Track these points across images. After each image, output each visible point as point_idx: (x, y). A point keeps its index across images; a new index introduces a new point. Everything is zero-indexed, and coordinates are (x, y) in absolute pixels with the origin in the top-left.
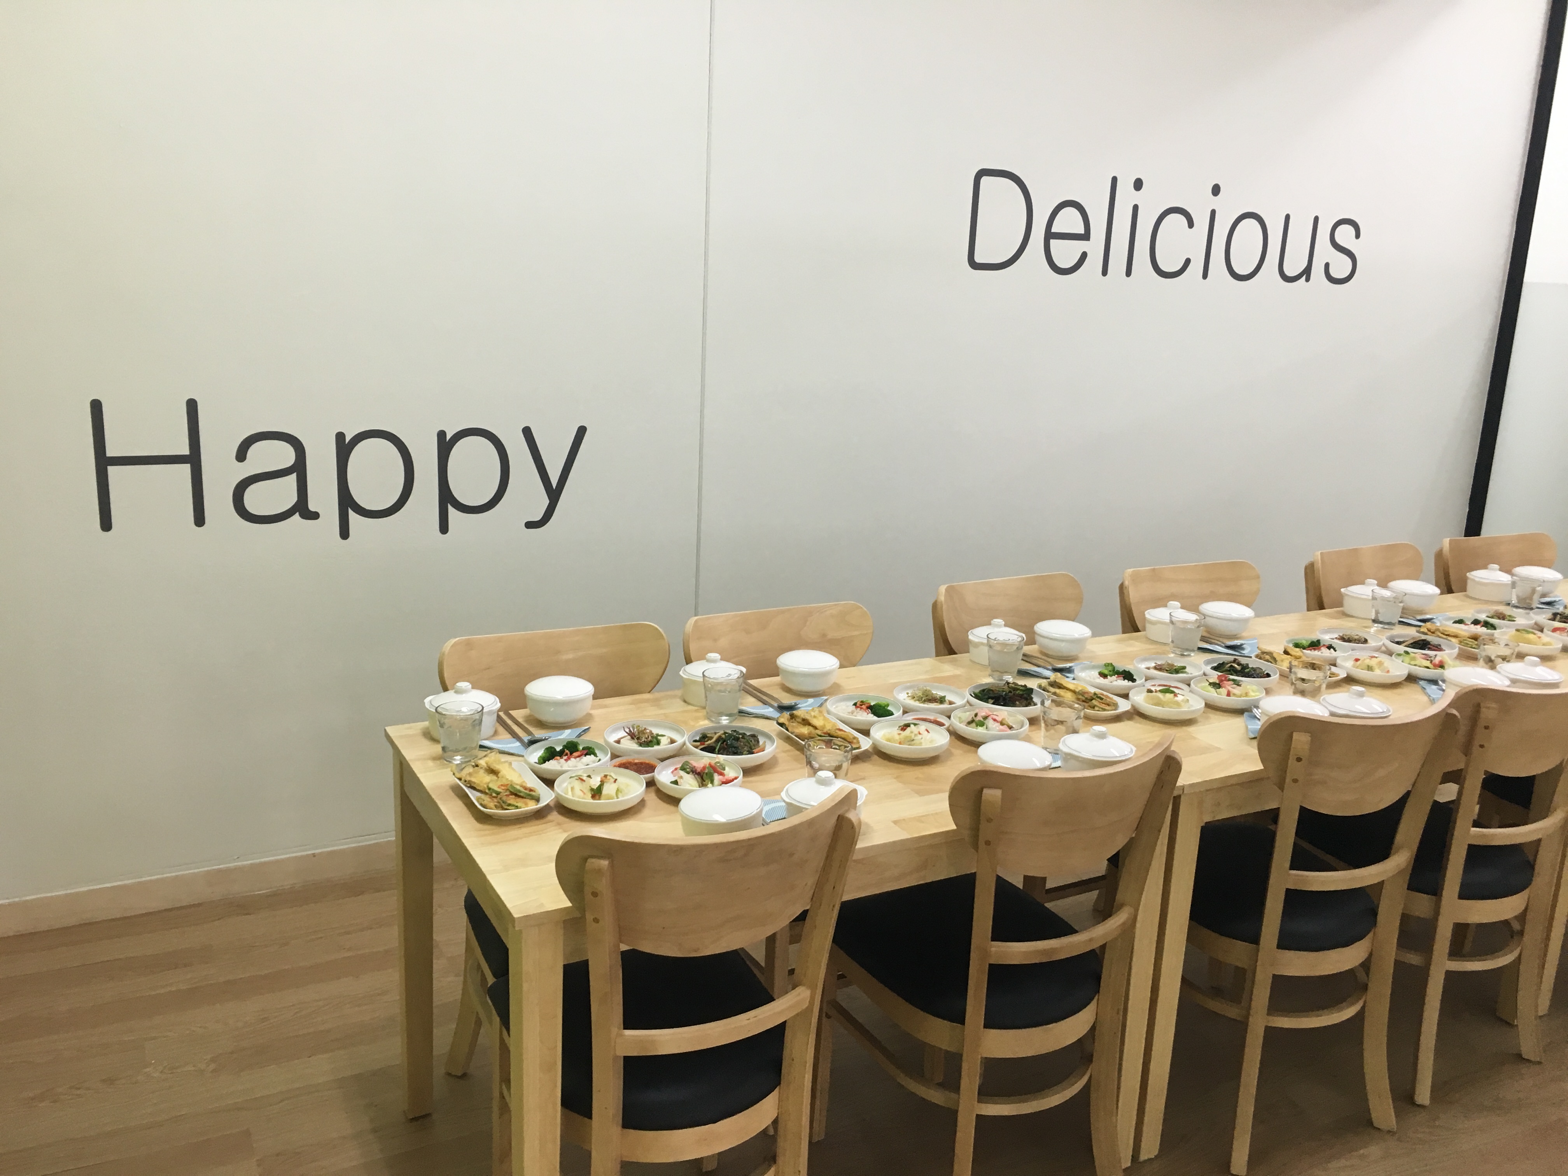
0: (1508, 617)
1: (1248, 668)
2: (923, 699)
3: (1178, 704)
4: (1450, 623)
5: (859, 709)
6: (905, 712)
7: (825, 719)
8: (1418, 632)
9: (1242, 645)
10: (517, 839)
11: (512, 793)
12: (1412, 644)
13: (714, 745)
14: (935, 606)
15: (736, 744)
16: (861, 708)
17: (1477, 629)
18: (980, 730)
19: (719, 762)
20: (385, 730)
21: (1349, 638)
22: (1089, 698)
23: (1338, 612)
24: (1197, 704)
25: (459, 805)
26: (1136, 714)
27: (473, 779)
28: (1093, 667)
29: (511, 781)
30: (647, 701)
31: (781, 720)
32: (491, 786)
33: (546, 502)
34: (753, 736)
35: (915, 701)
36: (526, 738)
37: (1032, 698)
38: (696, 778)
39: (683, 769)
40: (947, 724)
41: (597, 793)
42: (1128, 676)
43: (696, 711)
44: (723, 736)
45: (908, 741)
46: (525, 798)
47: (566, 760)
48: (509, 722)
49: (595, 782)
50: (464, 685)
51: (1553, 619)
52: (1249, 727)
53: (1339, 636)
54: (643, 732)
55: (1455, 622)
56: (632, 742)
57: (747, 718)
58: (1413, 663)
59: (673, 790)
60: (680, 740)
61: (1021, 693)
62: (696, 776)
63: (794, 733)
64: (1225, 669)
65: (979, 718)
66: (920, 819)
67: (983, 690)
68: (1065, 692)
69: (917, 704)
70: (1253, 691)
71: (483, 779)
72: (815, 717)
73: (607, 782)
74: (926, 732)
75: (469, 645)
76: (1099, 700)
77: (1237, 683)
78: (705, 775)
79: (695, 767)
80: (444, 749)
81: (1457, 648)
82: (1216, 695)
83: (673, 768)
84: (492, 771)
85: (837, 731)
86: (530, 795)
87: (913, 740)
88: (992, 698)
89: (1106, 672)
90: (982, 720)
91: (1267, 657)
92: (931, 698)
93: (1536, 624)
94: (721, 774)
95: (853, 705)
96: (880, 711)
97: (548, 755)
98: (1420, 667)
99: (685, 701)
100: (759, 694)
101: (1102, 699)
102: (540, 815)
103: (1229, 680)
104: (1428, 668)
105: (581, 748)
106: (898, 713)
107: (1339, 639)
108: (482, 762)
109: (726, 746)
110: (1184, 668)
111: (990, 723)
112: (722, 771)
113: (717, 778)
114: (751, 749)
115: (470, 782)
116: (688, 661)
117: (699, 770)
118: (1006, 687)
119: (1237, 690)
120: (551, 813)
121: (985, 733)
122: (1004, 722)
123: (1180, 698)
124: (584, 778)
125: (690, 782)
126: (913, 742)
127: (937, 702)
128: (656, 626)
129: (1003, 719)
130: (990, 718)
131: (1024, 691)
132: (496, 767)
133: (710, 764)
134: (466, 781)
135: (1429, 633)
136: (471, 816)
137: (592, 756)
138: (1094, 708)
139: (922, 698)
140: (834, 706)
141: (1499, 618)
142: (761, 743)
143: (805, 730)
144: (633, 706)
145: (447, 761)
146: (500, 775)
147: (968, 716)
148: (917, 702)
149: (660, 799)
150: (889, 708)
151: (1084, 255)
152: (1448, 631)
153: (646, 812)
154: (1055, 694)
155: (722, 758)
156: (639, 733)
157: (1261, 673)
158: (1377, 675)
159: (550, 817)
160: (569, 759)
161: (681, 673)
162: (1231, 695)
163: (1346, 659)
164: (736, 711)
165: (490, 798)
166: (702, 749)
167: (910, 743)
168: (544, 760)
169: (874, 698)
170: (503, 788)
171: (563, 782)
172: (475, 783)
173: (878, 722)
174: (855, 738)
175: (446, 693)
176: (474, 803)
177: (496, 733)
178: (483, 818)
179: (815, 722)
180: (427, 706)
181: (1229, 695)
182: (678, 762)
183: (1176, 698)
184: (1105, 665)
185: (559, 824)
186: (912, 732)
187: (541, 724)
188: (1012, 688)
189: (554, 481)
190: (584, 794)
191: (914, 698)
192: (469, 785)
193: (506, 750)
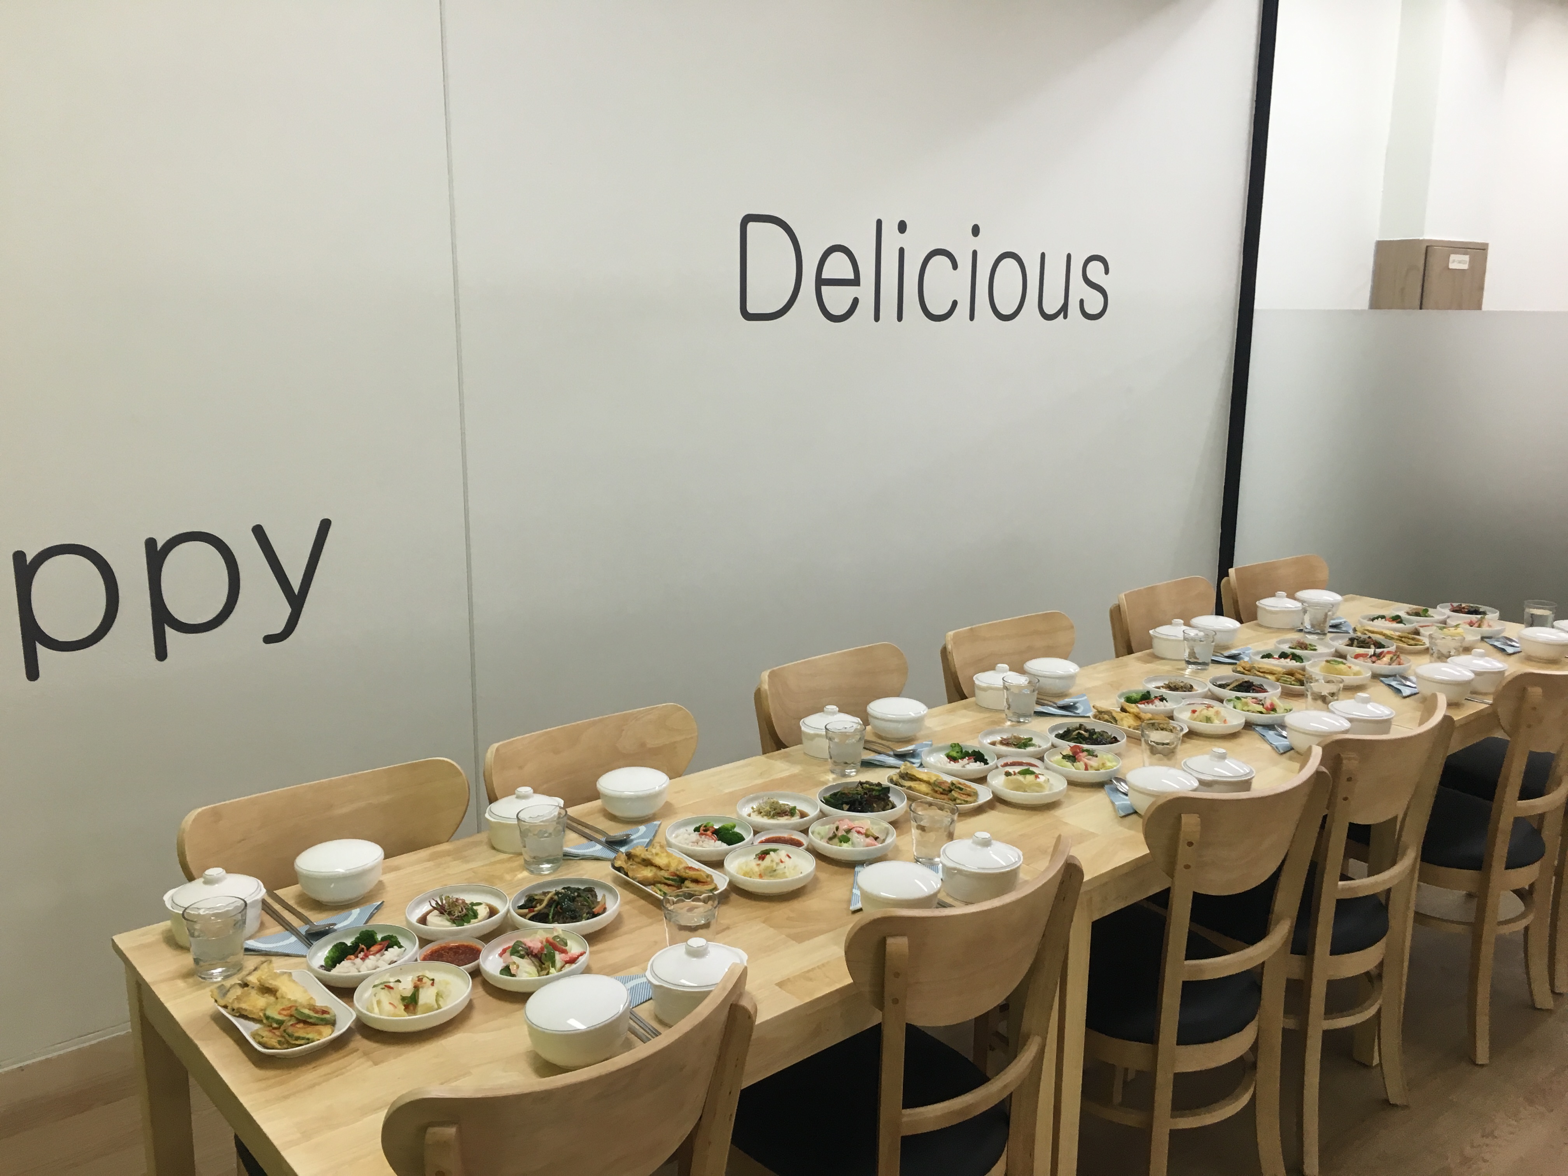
0: (1309, 646)
1: (1095, 733)
2: (772, 813)
3: (1040, 785)
4: (1258, 658)
5: (703, 837)
6: (756, 833)
7: (669, 855)
8: (1234, 671)
9: (1075, 703)
10: (313, 1086)
11: (299, 1021)
12: (1236, 686)
13: (546, 911)
14: (759, 696)
15: (573, 906)
16: (706, 835)
17: (1287, 663)
18: (845, 847)
19: (557, 937)
20: (113, 940)
21: (1175, 686)
22: (947, 789)
23: (1149, 655)
24: (1058, 785)
25: (228, 1043)
26: (998, 801)
27: (244, 1006)
28: (939, 750)
29: (296, 1001)
30: (448, 853)
31: (618, 864)
32: (269, 1013)
33: (287, 610)
34: (590, 890)
35: (763, 817)
36: (303, 929)
37: (889, 797)
38: (533, 962)
39: (514, 951)
40: (805, 843)
41: (411, 1002)
42: (978, 757)
43: (509, 860)
44: (556, 897)
45: (770, 872)
46: (317, 1025)
47: (363, 959)
48: (277, 907)
49: (406, 986)
50: (214, 872)
51: (1351, 645)
52: (1116, 803)
53: (1165, 684)
54: (455, 903)
55: (1263, 657)
56: (440, 918)
57: (573, 861)
58: (1246, 708)
59: (506, 983)
60: (502, 909)
61: (877, 793)
62: (533, 959)
63: (636, 878)
64: (1072, 737)
65: (841, 833)
66: (806, 976)
67: (835, 794)
68: (919, 784)
69: (765, 821)
70: (1109, 761)
71: (257, 1002)
72: (657, 854)
73: (422, 987)
74: (787, 858)
75: (216, 815)
76: (958, 790)
77: (1091, 753)
78: (543, 956)
79: (530, 947)
80: (197, 961)
81: (1280, 689)
82: (1073, 769)
83: (500, 950)
84: (267, 990)
85: (687, 871)
86: (322, 1020)
87: (775, 871)
88: (847, 803)
89: (954, 754)
90: (845, 834)
91: (1106, 717)
92: (780, 811)
93: (1336, 651)
94: (564, 952)
95: (695, 830)
96: (728, 836)
97: (337, 954)
98: (1253, 712)
99: (494, 848)
100: (580, 827)
101: (961, 789)
102: (339, 1044)
103: (1083, 751)
104: (1261, 713)
105: (379, 937)
106: (748, 837)
107: (1166, 688)
108: (253, 979)
109: (561, 911)
110: (1031, 739)
111: (854, 836)
112: (564, 948)
113: (559, 958)
114: (590, 908)
115: (239, 1010)
116: (493, 799)
117: (535, 951)
118: (860, 789)
119: (1093, 762)
120: (353, 1039)
121: (851, 851)
122: (868, 833)
123: (1042, 779)
124: (392, 985)
125: (527, 970)
126: (775, 873)
127: (787, 815)
128: (449, 760)
129: (867, 830)
130: (854, 830)
131: (879, 791)
132: (273, 983)
133: (547, 941)
134: (233, 1010)
135: (1246, 672)
136: (246, 1059)
137: (396, 947)
138: (955, 800)
139: (770, 812)
140: (674, 835)
141: (1302, 648)
142: (599, 899)
143: (648, 873)
144: (431, 864)
145: (202, 978)
146: (278, 994)
147: (827, 829)
148: (765, 817)
149: (490, 994)
150: (737, 830)
151: (856, 301)
152: (1264, 668)
153: (477, 1017)
154: (910, 788)
155: (558, 929)
156: (449, 906)
157: (1108, 738)
158: (1217, 727)
159: (352, 1045)
160: (366, 956)
161: (487, 816)
162: (1089, 767)
163: (1181, 710)
164: (561, 856)
165: (270, 1031)
166: (531, 919)
167: (771, 874)
168: (333, 961)
169: (717, 820)
170: (285, 1013)
171: (365, 990)
172: (246, 1010)
173: (730, 851)
174: (708, 876)
175: (193, 882)
176: (247, 1041)
177: (262, 926)
178: (261, 1061)
179: (658, 861)
180: (169, 905)
181: (1086, 769)
182: (507, 941)
183: (1038, 780)
184: (951, 746)
185: (366, 1054)
186: (772, 861)
187: (319, 906)
188: (867, 788)
189: (296, 584)
190: (395, 1007)
191: (761, 813)
192: (237, 1015)
193: (280, 950)
